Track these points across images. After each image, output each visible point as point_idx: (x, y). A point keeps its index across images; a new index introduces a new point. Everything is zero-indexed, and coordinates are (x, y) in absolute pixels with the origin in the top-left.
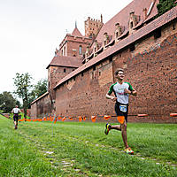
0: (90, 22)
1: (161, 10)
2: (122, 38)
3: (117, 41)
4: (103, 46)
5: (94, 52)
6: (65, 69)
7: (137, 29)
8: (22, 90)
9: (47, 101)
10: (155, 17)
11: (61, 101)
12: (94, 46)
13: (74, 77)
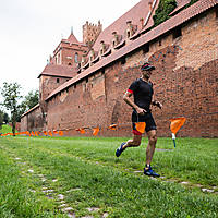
0: (88, 27)
1: (157, 21)
2: (118, 48)
3: (113, 50)
4: (100, 55)
5: (90, 62)
6: (58, 79)
7: (134, 38)
8: (10, 101)
9: (38, 113)
10: (150, 28)
11: (52, 114)
12: (91, 55)
13: (67, 89)
